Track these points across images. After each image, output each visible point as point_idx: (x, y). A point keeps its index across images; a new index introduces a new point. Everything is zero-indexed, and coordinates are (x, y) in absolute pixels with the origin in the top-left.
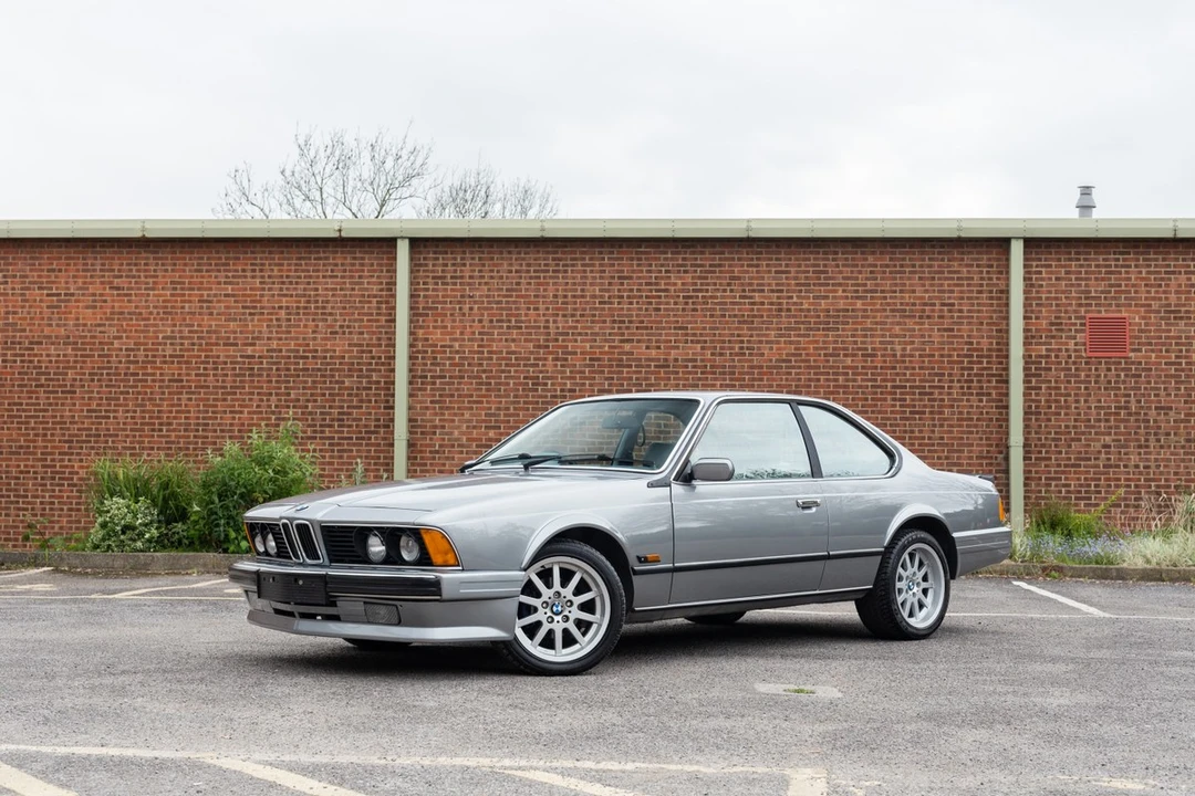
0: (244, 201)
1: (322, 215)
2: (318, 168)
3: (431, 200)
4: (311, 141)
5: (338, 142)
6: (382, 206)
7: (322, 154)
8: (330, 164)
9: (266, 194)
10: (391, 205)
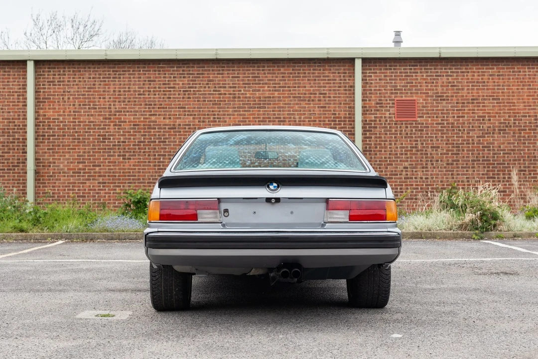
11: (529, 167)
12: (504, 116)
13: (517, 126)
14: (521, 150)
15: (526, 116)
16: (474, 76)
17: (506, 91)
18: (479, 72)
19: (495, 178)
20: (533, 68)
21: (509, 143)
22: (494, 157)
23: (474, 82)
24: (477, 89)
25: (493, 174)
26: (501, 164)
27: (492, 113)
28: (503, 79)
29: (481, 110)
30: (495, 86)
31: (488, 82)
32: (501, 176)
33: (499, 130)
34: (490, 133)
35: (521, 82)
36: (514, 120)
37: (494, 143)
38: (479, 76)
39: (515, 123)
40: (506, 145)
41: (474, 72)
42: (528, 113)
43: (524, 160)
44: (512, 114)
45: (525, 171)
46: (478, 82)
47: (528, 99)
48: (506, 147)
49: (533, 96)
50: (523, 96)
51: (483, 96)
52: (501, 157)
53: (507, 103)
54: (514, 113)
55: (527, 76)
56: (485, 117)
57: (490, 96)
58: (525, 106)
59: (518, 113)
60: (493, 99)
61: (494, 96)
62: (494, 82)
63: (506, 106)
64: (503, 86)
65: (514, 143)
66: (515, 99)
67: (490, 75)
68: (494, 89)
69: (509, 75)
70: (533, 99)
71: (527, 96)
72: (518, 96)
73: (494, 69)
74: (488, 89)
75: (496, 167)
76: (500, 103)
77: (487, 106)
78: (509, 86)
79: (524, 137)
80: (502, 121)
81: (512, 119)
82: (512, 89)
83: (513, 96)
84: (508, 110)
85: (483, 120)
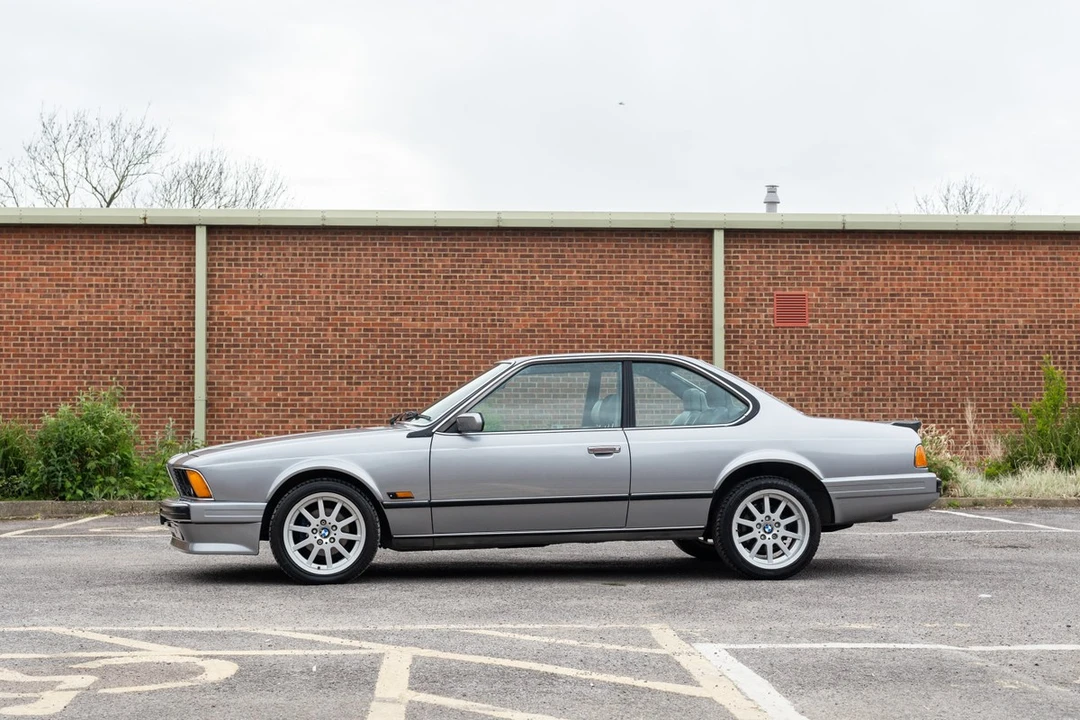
1: (64, 190)
2: (60, 146)
3: (169, 177)
4: (55, 120)
5: (80, 120)
6: (121, 182)
7: (65, 132)
8: (73, 142)
9: (12, 168)
10: (129, 180)
12: (939, 322)
13: (959, 337)
14: (966, 374)
15: (973, 322)
16: (894, 258)
17: (942, 282)
18: (901, 253)
19: (926, 416)
20: (983, 248)
21: (947, 363)
22: (925, 384)
23: (895, 268)
24: (899, 279)
25: (924, 411)
26: (935, 395)
27: (923, 316)
28: (938, 264)
29: (906, 311)
30: (926, 274)
31: (915, 269)
32: (936, 413)
33: (932, 342)
34: (919, 347)
35: (966, 269)
36: (956, 327)
37: (925, 363)
38: (901, 258)
39: (956, 332)
40: (943, 365)
41: (895, 253)
42: (976, 316)
43: (970, 389)
44: (951, 318)
46: (900, 269)
47: (976, 295)
48: (943, 368)
49: (984, 290)
50: (968, 290)
51: (909, 290)
52: (936, 384)
53: (945, 301)
54: (955, 316)
55: (975, 260)
56: (911, 321)
57: (919, 290)
58: (971, 306)
59: (961, 316)
60: (923, 295)
61: (924, 290)
62: (925, 269)
63: (942, 306)
64: (938, 274)
65: (955, 363)
66: (956, 295)
67: (919, 258)
68: (925, 279)
69: (947, 258)
70: (983, 296)
71: (975, 290)
72: (960, 290)
73: (924, 248)
74: (915, 280)
75: (928, 400)
76: (934, 301)
77: (914, 306)
78: (948, 274)
79: (970, 353)
80: (937, 329)
81: (952, 325)
82: (951, 280)
83: (954, 290)
84: (946, 311)
85: (909, 327)
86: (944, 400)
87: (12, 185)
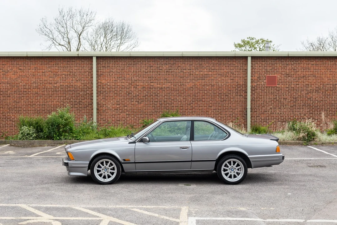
0: (45, 27)
1: (67, 31)
2: (65, 18)
3: (97, 27)
4: (63, 10)
5: (70, 10)
6: (83, 28)
7: (66, 14)
8: (68, 17)
9: (51, 25)
10: (85, 28)
11: (329, 108)
12: (318, 84)
13: (324, 89)
14: (326, 100)
15: (329, 84)
16: (304, 65)
17: (319, 72)
18: (306, 63)
20: (332, 62)
21: (320, 97)
22: (313, 104)
23: (304, 68)
24: (306, 71)
25: (312, 112)
26: (316, 107)
27: (313, 83)
28: (318, 67)
29: (307, 81)
30: (314, 70)
31: (311, 68)
32: (316, 112)
33: (316, 91)
34: (311, 92)
35: (327, 68)
36: (323, 86)
37: (313, 97)
38: (306, 65)
39: (323, 88)
41: (304, 63)
42: (329, 83)
43: (327, 105)
45: (328, 110)
46: (306, 68)
48: (319, 99)
49: (332, 75)
50: (327, 75)
51: (308, 75)
52: (316, 104)
54: (323, 83)
55: (330, 65)
56: (309, 84)
57: (312, 75)
58: (328, 79)
59: (325, 83)
60: (313, 76)
61: (313, 75)
62: (314, 68)
63: (319, 79)
64: (318, 70)
65: (322, 97)
66: (323, 76)
67: (312, 65)
69: (321, 65)
71: (329, 75)
72: (324, 75)
73: (314, 62)
74: (310, 71)
75: (314, 108)
76: (316, 78)
77: (310, 80)
79: (327, 94)
80: (317, 87)
82: (322, 71)
84: (320, 81)
85: (308, 86)
86: (319, 108)
87: (51, 31)
